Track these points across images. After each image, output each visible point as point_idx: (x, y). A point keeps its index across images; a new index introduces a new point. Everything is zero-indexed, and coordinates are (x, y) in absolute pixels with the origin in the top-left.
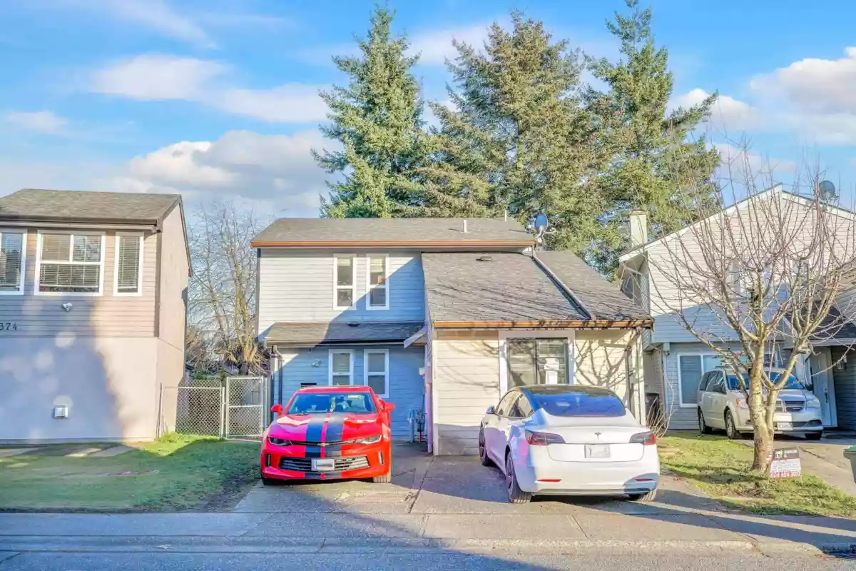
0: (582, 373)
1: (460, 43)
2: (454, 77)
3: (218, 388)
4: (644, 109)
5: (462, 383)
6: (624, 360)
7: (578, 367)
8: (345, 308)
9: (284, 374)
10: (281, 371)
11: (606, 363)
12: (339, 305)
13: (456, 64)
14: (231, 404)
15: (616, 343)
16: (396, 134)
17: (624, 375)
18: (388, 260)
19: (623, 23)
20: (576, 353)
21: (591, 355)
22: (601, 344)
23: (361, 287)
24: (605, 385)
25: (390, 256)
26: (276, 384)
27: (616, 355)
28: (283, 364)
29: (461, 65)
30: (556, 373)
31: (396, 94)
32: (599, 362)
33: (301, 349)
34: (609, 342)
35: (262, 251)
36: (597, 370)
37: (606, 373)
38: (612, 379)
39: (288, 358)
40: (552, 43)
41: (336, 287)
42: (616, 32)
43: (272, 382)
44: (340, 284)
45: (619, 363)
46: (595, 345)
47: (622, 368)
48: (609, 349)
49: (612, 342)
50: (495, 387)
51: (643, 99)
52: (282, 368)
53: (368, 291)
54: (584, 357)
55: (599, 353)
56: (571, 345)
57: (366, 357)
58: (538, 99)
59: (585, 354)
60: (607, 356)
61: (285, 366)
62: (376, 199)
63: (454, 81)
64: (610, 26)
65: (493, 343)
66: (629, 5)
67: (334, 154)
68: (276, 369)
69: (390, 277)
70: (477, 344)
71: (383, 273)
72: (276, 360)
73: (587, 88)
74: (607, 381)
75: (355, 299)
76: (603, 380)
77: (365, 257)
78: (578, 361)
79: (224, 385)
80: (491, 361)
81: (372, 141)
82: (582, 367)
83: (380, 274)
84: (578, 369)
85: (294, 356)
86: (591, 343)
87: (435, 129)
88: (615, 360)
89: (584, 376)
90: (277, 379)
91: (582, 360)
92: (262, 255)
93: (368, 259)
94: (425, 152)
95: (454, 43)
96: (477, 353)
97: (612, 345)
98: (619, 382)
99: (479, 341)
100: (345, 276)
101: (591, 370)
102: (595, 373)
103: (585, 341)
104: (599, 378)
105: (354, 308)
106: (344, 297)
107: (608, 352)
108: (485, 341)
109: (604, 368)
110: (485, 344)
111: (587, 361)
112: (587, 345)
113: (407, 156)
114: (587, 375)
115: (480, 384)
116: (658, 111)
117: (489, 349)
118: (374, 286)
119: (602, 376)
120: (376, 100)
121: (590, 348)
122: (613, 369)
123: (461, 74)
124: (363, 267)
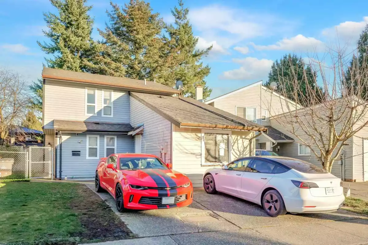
0: (234, 150)
1: (114, 4)
2: (110, 19)
3: (24, 153)
4: (187, 48)
5: (187, 153)
6: (249, 145)
7: (232, 147)
8: (91, 115)
9: (62, 146)
10: (61, 145)
11: (243, 146)
12: (88, 113)
13: (112, 13)
14: (32, 161)
15: (246, 138)
16: (82, 40)
17: (249, 152)
18: (113, 93)
19: (178, 12)
20: (232, 141)
21: (237, 142)
22: (241, 138)
23: (99, 105)
24: (242, 155)
25: (114, 92)
26: (58, 151)
27: (246, 142)
28: (62, 141)
29: (113, 14)
30: (224, 150)
31: (82, 22)
32: (240, 145)
33: (73, 134)
34: (244, 137)
35: (46, 81)
36: (239, 149)
37: (243, 150)
38: (244, 153)
39: (65, 138)
40: (153, 13)
41: (87, 104)
42: (175, 15)
43: (56, 150)
44: (88, 102)
45: (247, 146)
46: (239, 137)
47: (248, 148)
48: (244, 140)
49: (245, 137)
50: (200, 155)
51: (187, 43)
52: (61, 143)
53: (103, 107)
54: (235, 143)
55: (240, 141)
56: (230, 137)
57: (105, 140)
58: (148, 36)
59: (235, 141)
60: (243, 143)
61: (63, 142)
62: (75, 68)
63: (110, 21)
64: (172, 12)
65: (199, 135)
66: (180, 5)
67: (50, 45)
68: (58, 143)
69: (114, 101)
70: (193, 135)
71: (110, 99)
72: (58, 139)
73: (163, 35)
74: (243, 154)
75: (96, 110)
76: (241, 153)
77: (102, 90)
78: (232, 144)
79: (28, 151)
80: (198, 143)
81: (72, 41)
82: (233, 148)
83: (108, 100)
84: (232, 148)
85: (69, 137)
86: (237, 137)
87: (99, 42)
88: (246, 145)
89: (234, 151)
90: (59, 148)
91: (234, 144)
92: (46, 83)
93: (103, 91)
94: (96, 51)
95: (111, 3)
96: (192, 139)
97: (244, 138)
98: (247, 154)
99: (194, 134)
100: (91, 99)
101: (237, 149)
102: (238, 151)
103: (235, 136)
104: (240, 152)
105: (96, 115)
106: (91, 109)
107: (244, 141)
108: (197, 134)
109: (242, 148)
110: (196, 135)
111: (236, 144)
112: (236, 138)
113: (87, 51)
114: (235, 151)
115: (194, 154)
116: (191, 50)
117: (198, 137)
118: (106, 105)
119: (241, 152)
120: (73, 23)
121: (237, 138)
122: (245, 148)
123: (113, 18)
124: (100, 95)
